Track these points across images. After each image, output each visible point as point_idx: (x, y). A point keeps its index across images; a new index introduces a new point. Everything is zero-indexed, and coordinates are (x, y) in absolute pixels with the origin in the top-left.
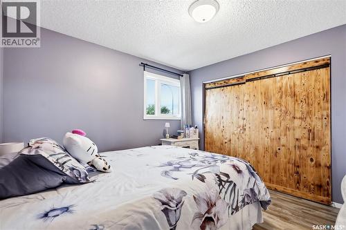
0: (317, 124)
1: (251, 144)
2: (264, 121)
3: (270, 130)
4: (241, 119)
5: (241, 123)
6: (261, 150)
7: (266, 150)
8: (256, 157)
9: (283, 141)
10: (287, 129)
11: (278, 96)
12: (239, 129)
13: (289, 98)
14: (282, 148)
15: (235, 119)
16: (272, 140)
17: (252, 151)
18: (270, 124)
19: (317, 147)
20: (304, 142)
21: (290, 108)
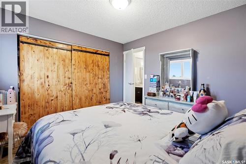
0: (106, 80)
1: (77, 96)
2: (84, 79)
3: (88, 85)
4: (67, 78)
5: (67, 81)
6: (83, 99)
7: (86, 98)
8: (80, 105)
9: (94, 91)
10: (96, 84)
11: (92, 65)
12: (65, 87)
13: (96, 67)
14: (94, 95)
15: (62, 78)
16: (89, 91)
17: (78, 101)
18: (88, 82)
19: (106, 91)
20: (102, 90)
21: (97, 73)
